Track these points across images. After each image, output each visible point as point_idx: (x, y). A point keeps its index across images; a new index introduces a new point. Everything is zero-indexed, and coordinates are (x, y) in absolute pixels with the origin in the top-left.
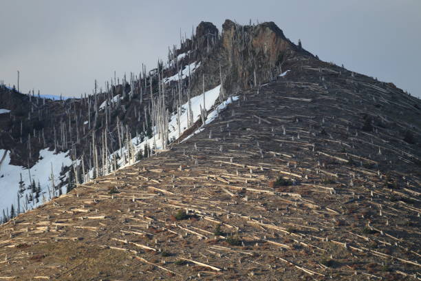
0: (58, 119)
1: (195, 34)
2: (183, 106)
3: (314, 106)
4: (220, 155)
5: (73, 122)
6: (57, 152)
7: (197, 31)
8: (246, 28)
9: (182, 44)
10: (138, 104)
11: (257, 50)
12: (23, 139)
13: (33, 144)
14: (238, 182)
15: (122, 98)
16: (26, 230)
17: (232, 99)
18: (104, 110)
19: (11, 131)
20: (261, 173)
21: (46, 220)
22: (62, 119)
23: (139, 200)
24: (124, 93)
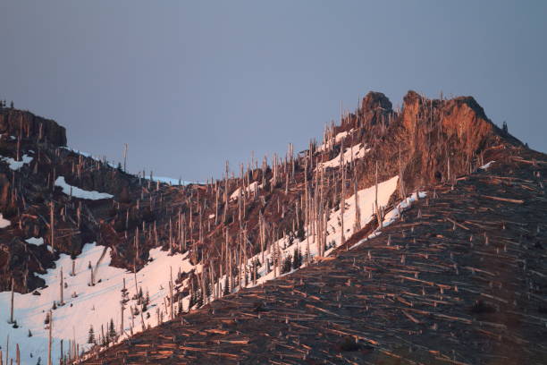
0: (176, 210)
1: (361, 107)
2: (346, 201)
3: (525, 210)
4: (401, 268)
5: (195, 215)
6: (173, 253)
7: (363, 104)
8: (436, 103)
9: (343, 120)
10: (282, 196)
11: (450, 133)
12: (128, 234)
13: (142, 240)
14: (424, 305)
15: (261, 186)
16: (145, 354)
17: (418, 196)
18: (236, 202)
19: (113, 223)
20: (456, 294)
21: (171, 341)
22: (180, 209)
23: (295, 322)
24: (264, 180)
